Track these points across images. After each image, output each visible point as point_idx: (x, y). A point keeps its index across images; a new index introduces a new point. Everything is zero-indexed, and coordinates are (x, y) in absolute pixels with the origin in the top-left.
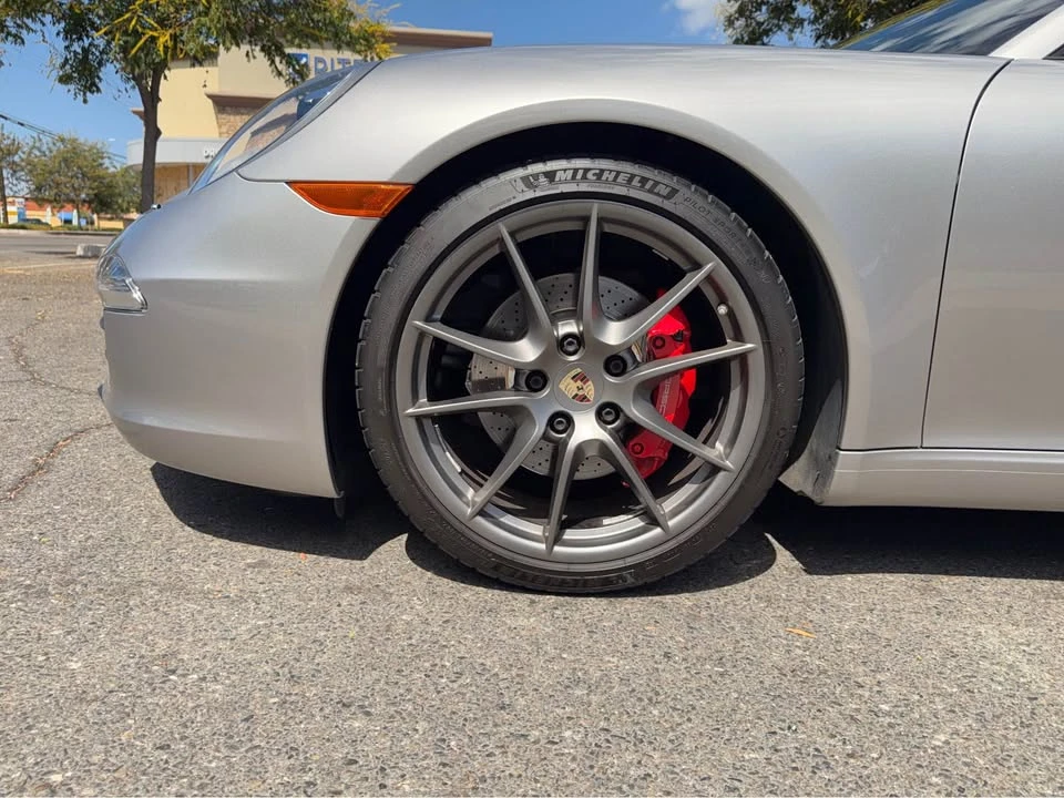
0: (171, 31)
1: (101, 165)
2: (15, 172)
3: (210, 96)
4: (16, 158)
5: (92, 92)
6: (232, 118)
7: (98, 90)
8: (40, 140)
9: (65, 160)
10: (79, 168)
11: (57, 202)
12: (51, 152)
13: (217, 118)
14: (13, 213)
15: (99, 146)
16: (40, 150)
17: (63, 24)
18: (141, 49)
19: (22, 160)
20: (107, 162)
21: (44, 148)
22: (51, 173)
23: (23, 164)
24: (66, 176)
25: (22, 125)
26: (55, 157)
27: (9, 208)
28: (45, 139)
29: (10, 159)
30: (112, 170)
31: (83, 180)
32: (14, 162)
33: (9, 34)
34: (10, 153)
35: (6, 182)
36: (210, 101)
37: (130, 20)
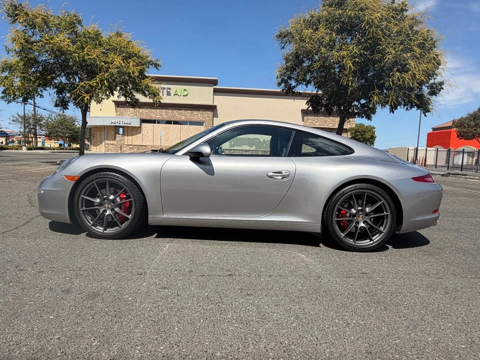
0: (90, 94)
1: (74, 124)
2: (41, 128)
3: (113, 101)
4: (42, 123)
5: (66, 109)
6: (121, 109)
7: (68, 109)
8: (51, 115)
9: (61, 123)
10: (66, 125)
11: (57, 138)
12: (55, 120)
13: (116, 109)
14: (40, 142)
15: (74, 117)
16: (51, 119)
17: (56, 90)
18: (81, 99)
19: (44, 123)
20: (76, 123)
21: (53, 118)
22: (55, 127)
23: (44, 125)
24: (60, 129)
25: (45, 109)
26: (57, 122)
27: (39, 140)
28: (54, 115)
29: (40, 123)
30: (78, 126)
31: (67, 130)
32: (41, 124)
33: (39, 94)
34: (40, 121)
35: (37, 131)
36: (114, 103)
37: (77, 91)
